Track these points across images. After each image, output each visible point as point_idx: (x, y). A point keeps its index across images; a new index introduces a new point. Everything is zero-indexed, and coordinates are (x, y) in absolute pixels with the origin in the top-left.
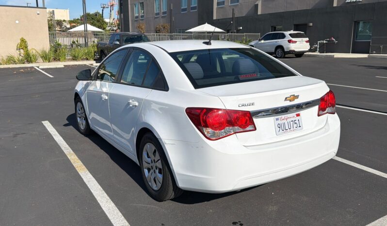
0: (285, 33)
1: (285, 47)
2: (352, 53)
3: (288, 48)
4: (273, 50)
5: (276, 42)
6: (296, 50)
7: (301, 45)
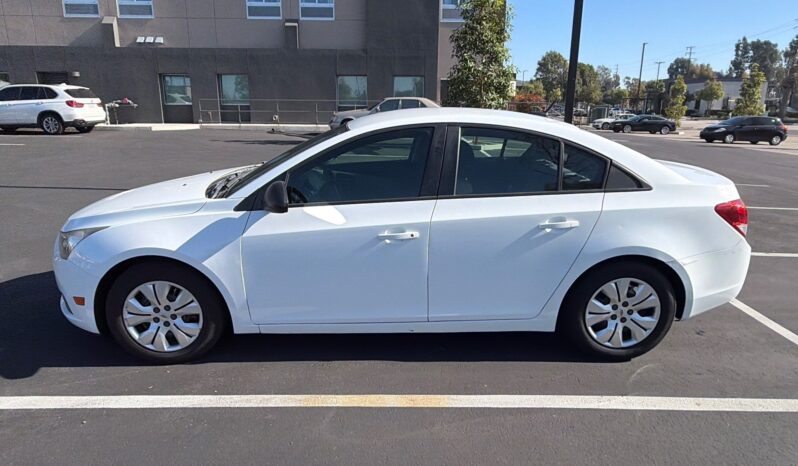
0: (54, 87)
1: (61, 114)
2: (166, 122)
3: (70, 116)
4: (34, 120)
5: (37, 104)
6: (86, 120)
7: (91, 110)
